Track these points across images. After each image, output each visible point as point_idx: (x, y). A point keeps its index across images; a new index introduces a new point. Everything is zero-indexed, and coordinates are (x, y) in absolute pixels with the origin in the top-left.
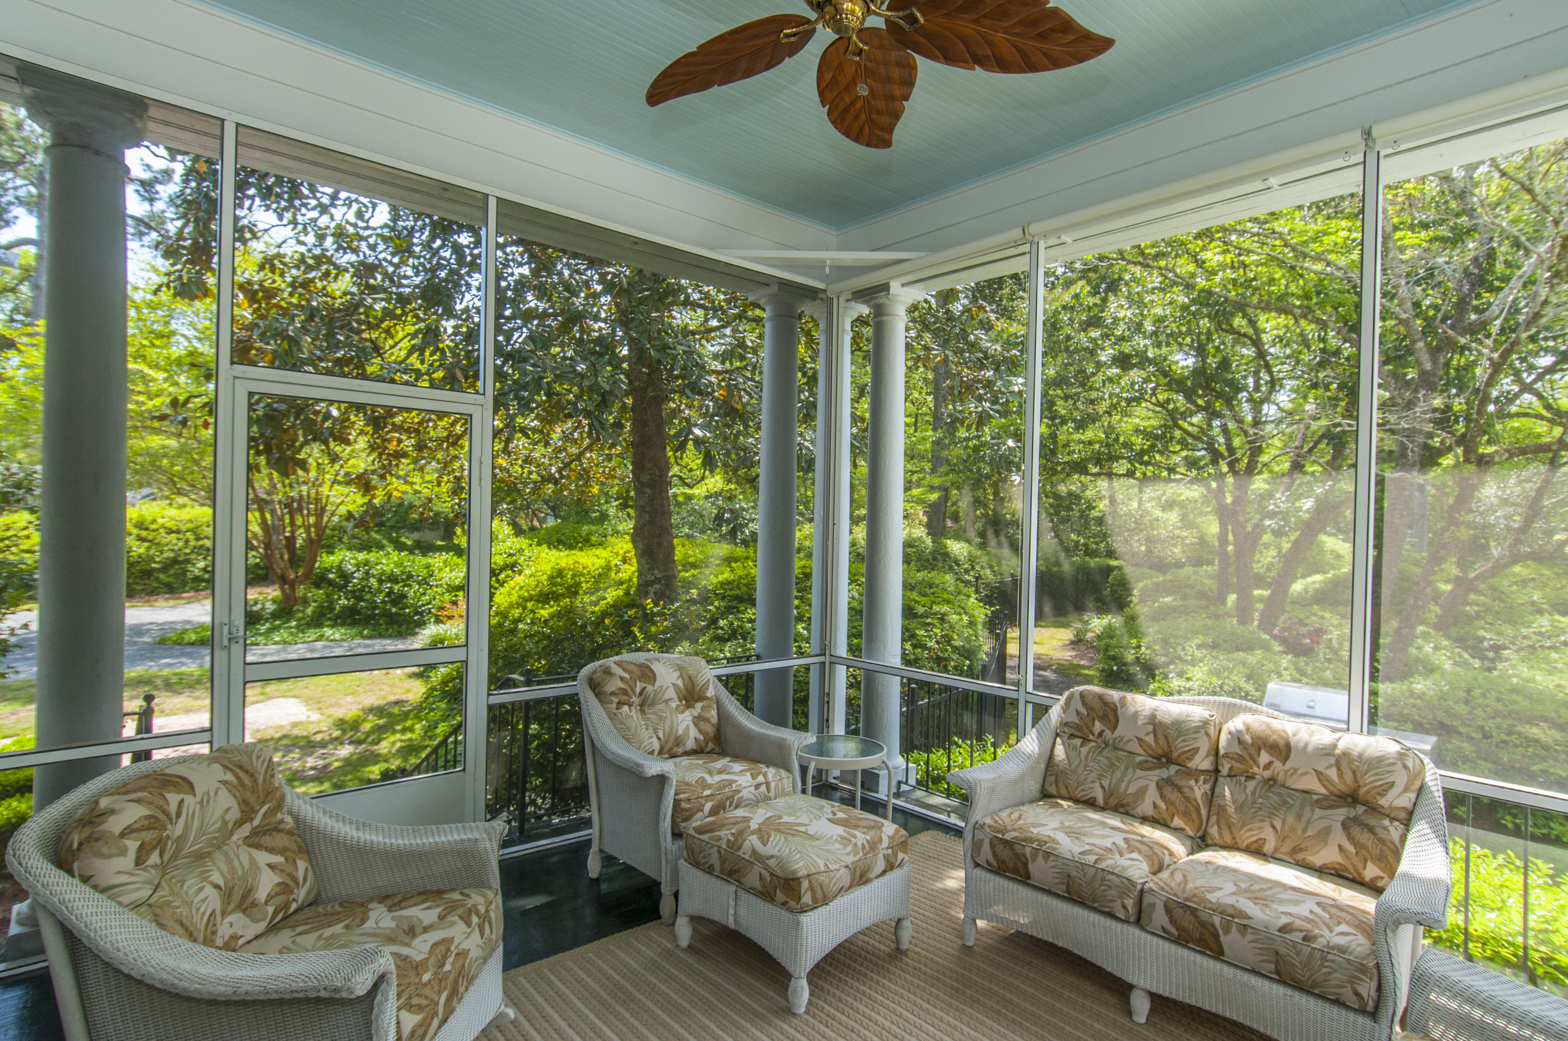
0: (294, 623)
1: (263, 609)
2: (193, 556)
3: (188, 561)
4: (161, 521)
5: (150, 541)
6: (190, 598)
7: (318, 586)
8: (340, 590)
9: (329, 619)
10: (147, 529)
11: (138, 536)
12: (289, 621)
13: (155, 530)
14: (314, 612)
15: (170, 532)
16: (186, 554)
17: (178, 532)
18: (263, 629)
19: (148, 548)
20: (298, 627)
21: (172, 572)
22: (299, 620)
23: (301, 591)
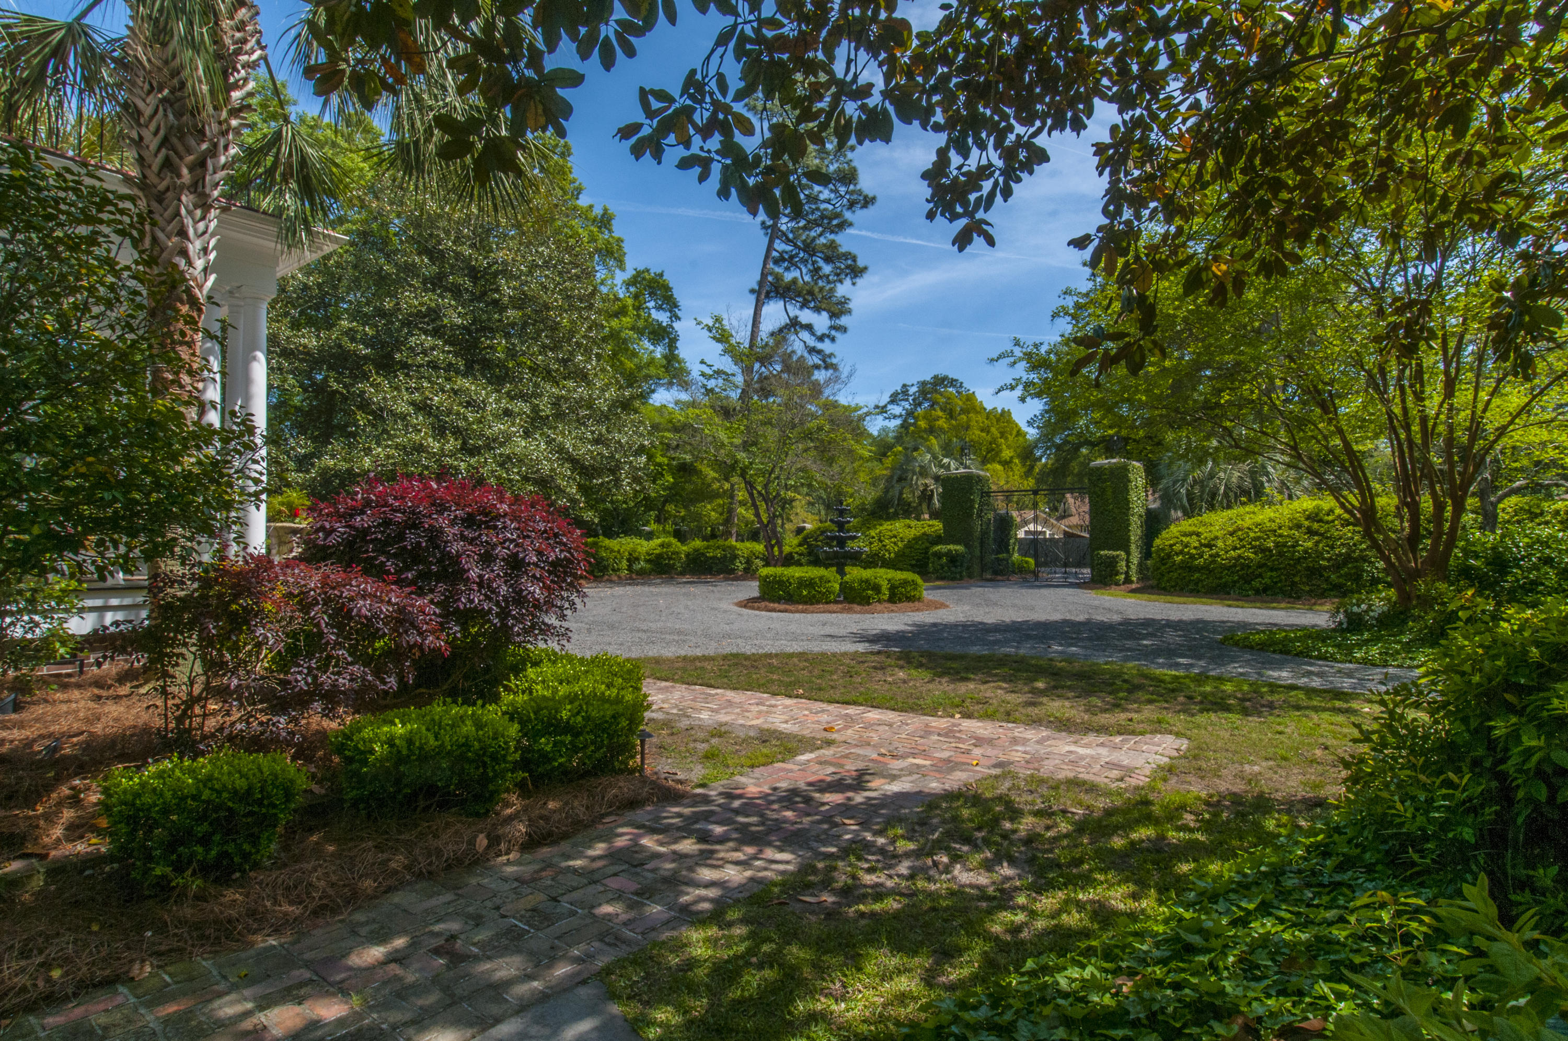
1: (1369, 611)
3: (1363, 559)
5: (1322, 534)
11: (1308, 528)
16: (1362, 550)
19: (1317, 543)
21: (1344, 571)
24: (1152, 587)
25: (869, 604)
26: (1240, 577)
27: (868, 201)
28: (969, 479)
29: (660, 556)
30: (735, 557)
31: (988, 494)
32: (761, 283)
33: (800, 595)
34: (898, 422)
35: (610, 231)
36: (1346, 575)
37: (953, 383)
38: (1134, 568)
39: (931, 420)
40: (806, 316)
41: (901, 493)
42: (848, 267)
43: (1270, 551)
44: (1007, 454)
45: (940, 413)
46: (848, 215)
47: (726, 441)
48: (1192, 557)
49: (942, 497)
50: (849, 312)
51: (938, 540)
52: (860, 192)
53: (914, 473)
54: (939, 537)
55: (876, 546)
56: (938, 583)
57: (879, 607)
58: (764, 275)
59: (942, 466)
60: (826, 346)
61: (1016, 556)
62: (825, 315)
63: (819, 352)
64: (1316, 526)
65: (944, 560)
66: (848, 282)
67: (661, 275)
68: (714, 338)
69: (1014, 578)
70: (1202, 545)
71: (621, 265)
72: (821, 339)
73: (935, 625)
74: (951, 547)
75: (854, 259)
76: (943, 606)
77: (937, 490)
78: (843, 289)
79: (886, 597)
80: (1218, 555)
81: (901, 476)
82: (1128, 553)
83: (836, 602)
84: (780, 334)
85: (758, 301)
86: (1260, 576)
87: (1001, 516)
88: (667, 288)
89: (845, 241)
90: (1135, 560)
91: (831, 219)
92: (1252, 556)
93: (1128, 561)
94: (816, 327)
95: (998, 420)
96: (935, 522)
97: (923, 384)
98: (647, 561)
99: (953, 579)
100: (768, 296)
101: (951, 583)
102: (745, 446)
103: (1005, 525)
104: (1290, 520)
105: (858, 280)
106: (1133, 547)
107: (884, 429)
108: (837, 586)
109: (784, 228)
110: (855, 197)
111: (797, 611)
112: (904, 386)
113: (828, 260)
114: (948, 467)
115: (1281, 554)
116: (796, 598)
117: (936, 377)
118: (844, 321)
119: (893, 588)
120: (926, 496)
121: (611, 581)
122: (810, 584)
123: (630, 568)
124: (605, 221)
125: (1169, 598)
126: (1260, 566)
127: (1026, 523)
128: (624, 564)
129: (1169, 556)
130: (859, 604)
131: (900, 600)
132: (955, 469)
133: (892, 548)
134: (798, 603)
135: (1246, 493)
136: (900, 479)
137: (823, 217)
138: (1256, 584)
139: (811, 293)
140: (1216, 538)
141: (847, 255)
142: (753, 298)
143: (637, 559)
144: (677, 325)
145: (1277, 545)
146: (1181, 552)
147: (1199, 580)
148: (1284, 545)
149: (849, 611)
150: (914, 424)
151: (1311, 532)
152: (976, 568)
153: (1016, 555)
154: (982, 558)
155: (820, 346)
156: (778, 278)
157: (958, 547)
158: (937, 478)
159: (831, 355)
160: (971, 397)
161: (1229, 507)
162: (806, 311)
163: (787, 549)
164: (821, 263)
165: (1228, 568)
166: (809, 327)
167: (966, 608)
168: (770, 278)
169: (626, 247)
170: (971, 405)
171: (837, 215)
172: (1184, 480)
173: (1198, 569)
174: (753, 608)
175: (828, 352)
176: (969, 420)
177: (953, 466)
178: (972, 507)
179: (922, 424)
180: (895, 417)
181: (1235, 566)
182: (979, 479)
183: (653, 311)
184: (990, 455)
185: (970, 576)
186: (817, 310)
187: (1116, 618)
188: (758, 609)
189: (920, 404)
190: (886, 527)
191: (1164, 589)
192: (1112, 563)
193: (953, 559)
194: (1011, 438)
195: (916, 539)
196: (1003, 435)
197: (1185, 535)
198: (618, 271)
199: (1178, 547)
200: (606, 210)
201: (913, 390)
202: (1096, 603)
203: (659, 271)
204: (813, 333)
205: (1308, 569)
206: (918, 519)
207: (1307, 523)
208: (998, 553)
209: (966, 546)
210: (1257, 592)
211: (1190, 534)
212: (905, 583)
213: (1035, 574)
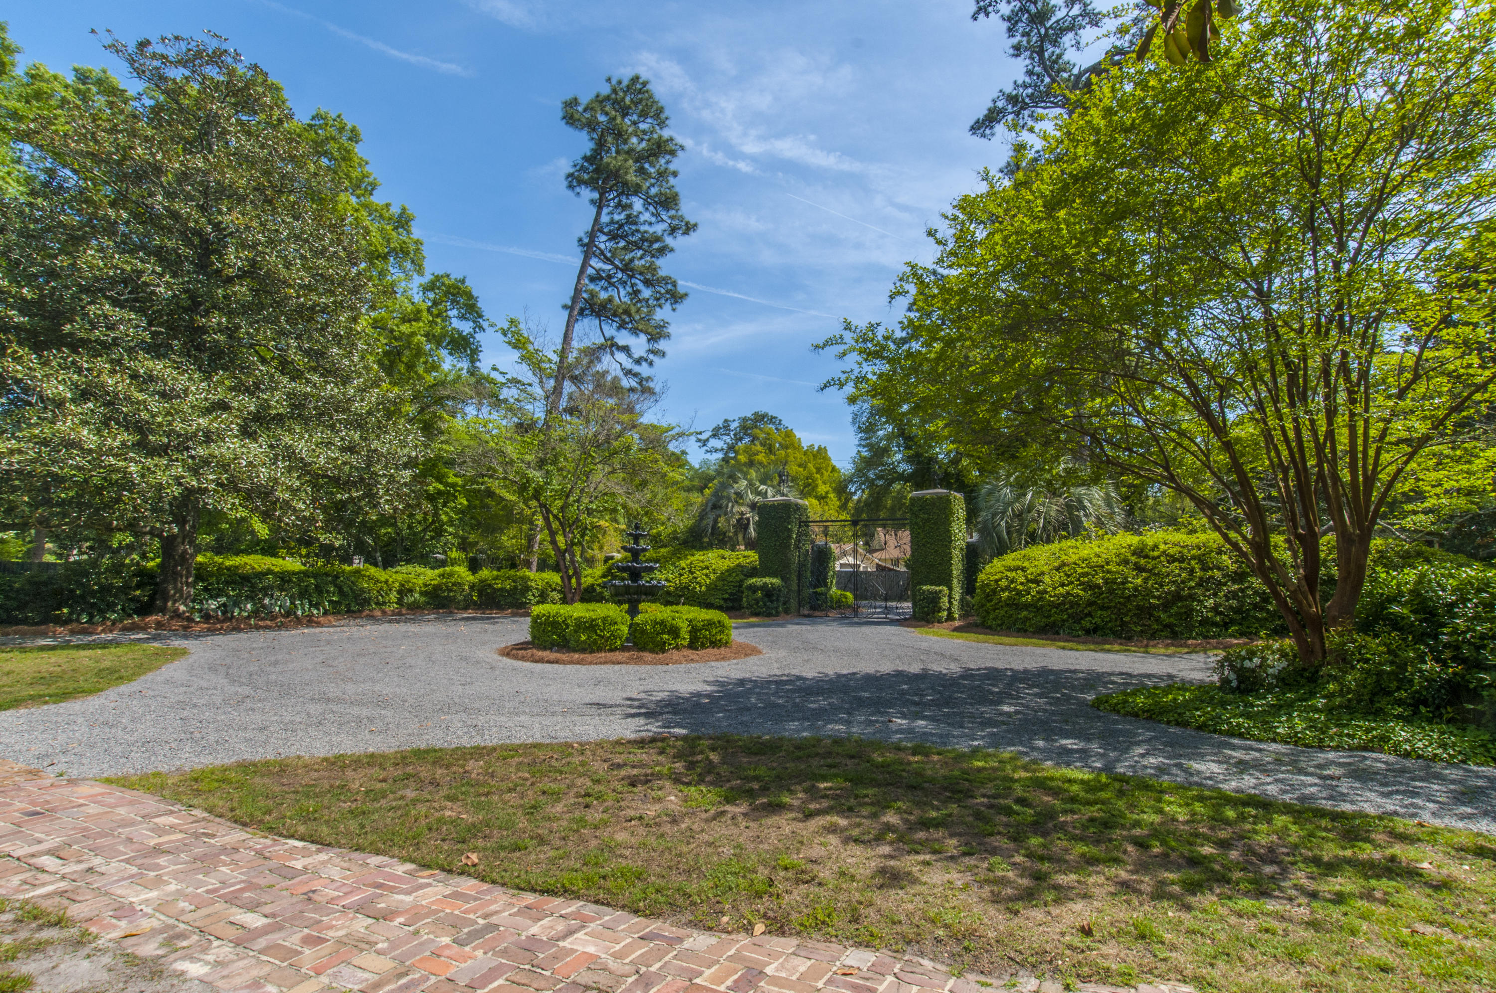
0: (1320, 703)
1: (1263, 666)
2: (1199, 591)
3: (1192, 597)
4: (1162, 547)
5: (1150, 571)
6: (1196, 646)
7: (1366, 627)
8: (1420, 638)
9: (1400, 702)
10: (1146, 557)
11: (1135, 564)
12: (1312, 694)
13: (1154, 558)
14: (1362, 685)
15: (1172, 559)
16: (1190, 588)
17: (1182, 560)
18: (1259, 705)
19: (1146, 580)
20: (1329, 710)
21: (1174, 610)
22: (1330, 696)
23: (1333, 636)
24: (977, 625)
25: (663, 651)
26: (1070, 616)
27: (690, 228)
28: (786, 507)
29: (437, 588)
30: (528, 589)
31: (806, 523)
32: (574, 299)
33: (578, 641)
34: (720, 455)
35: (409, 232)
36: (1177, 614)
37: (772, 420)
38: (955, 603)
39: (751, 454)
40: (624, 338)
41: (716, 522)
42: (668, 292)
43: (1099, 587)
44: (822, 489)
45: (759, 448)
46: (669, 240)
47: (515, 457)
48: (1019, 593)
49: (758, 524)
50: (668, 336)
51: (753, 572)
52: (681, 218)
53: (729, 499)
54: (754, 568)
55: (685, 579)
56: (753, 620)
57: (676, 655)
58: (577, 291)
59: (759, 493)
60: (644, 370)
61: (834, 591)
62: (643, 338)
63: (636, 375)
64: (1143, 562)
65: (759, 594)
66: (667, 307)
67: (463, 281)
68: (509, 343)
69: (833, 614)
70: (1029, 581)
71: (420, 271)
72: (638, 362)
73: (742, 682)
74: (767, 580)
75: (674, 284)
76: (755, 651)
77: (753, 518)
78: (662, 314)
79: (686, 643)
80: (1045, 592)
81: (716, 506)
82: (951, 589)
83: (624, 649)
84: (593, 353)
85: (570, 316)
86: (1089, 614)
87: (818, 547)
88: (469, 295)
89: (665, 266)
90: (957, 596)
91: (652, 243)
92: (1081, 593)
93: (950, 597)
94: (633, 350)
95: (815, 456)
96: (750, 553)
97: (745, 419)
98: (421, 593)
99: (769, 615)
100: (581, 312)
101: (766, 620)
102: (541, 463)
103: (823, 556)
104: (1118, 555)
105: (677, 306)
106: (955, 581)
107: (705, 462)
108: (625, 629)
109: (602, 246)
110: (676, 222)
111: (571, 662)
112: (726, 421)
113: (647, 283)
114: (765, 494)
115: (1111, 591)
116: (572, 643)
117: (756, 414)
118: (662, 345)
119: (694, 631)
120: (743, 525)
121: (371, 617)
122: (590, 626)
123: (400, 602)
124: (402, 222)
125: (997, 638)
126: (1090, 604)
127: (844, 554)
128: (394, 596)
129: (994, 592)
130: (652, 651)
131: (703, 646)
132: (772, 496)
133: (704, 580)
134: (575, 651)
135: (1064, 526)
136: (715, 507)
137: (643, 240)
138: (1086, 623)
139: (627, 312)
140: (1043, 573)
141: (666, 280)
142: (566, 314)
143: (411, 591)
144: (478, 336)
145: (1106, 581)
146: (1007, 588)
147: (1027, 619)
148: (1114, 582)
149: (639, 661)
150: (734, 458)
151: (1139, 569)
152: (793, 603)
153: (834, 589)
154: (799, 591)
155: (637, 369)
156: (593, 295)
157: (774, 580)
158: (753, 506)
159: (648, 379)
160: (789, 434)
161: (1049, 541)
162: (624, 332)
163: (587, 581)
164: (640, 286)
165: (1057, 606)
166: (626, 349)
167: (782, 653)
168: (585, 295)
169: (426, 251)
170: (790, 442)
171: (658, 239)
172: (1004, 513)
173: (1026, 606)
174: (516, 657)
175: (645, 375)
176: (787, 455)
177: (770, 493)
178: (790, 537)
179: (742, 458)
180: (716, 450)
181: (1063, 603)
182: (798, 507)
183: (454, 321)
184: (808, 489)
185: (787, 611)
186: (635, 332)
187: (955, 668)
188: (523, 659)
189: (741, 439)
190: (698, 557)
191: (990, 628)
192: (935, 599)
193: (769, 593)
194: (826, 474)
195: (730, 571)
196: (818, 470)
197: (1010, 569)
198: (415, 276)
199: (1003, 583)
200: (404, 209)
201: (734, 425)
202: (924, 645)
203: (460, 277)
204: (629, 355)
205: (1138, 607)
206: (733, 550)
207: (1133, 559)
208: (816, 586)
209: (783, 579)
210: (1088, 632)
211: (1016, 569)
212: (710, 624)
213: (855, 610)
